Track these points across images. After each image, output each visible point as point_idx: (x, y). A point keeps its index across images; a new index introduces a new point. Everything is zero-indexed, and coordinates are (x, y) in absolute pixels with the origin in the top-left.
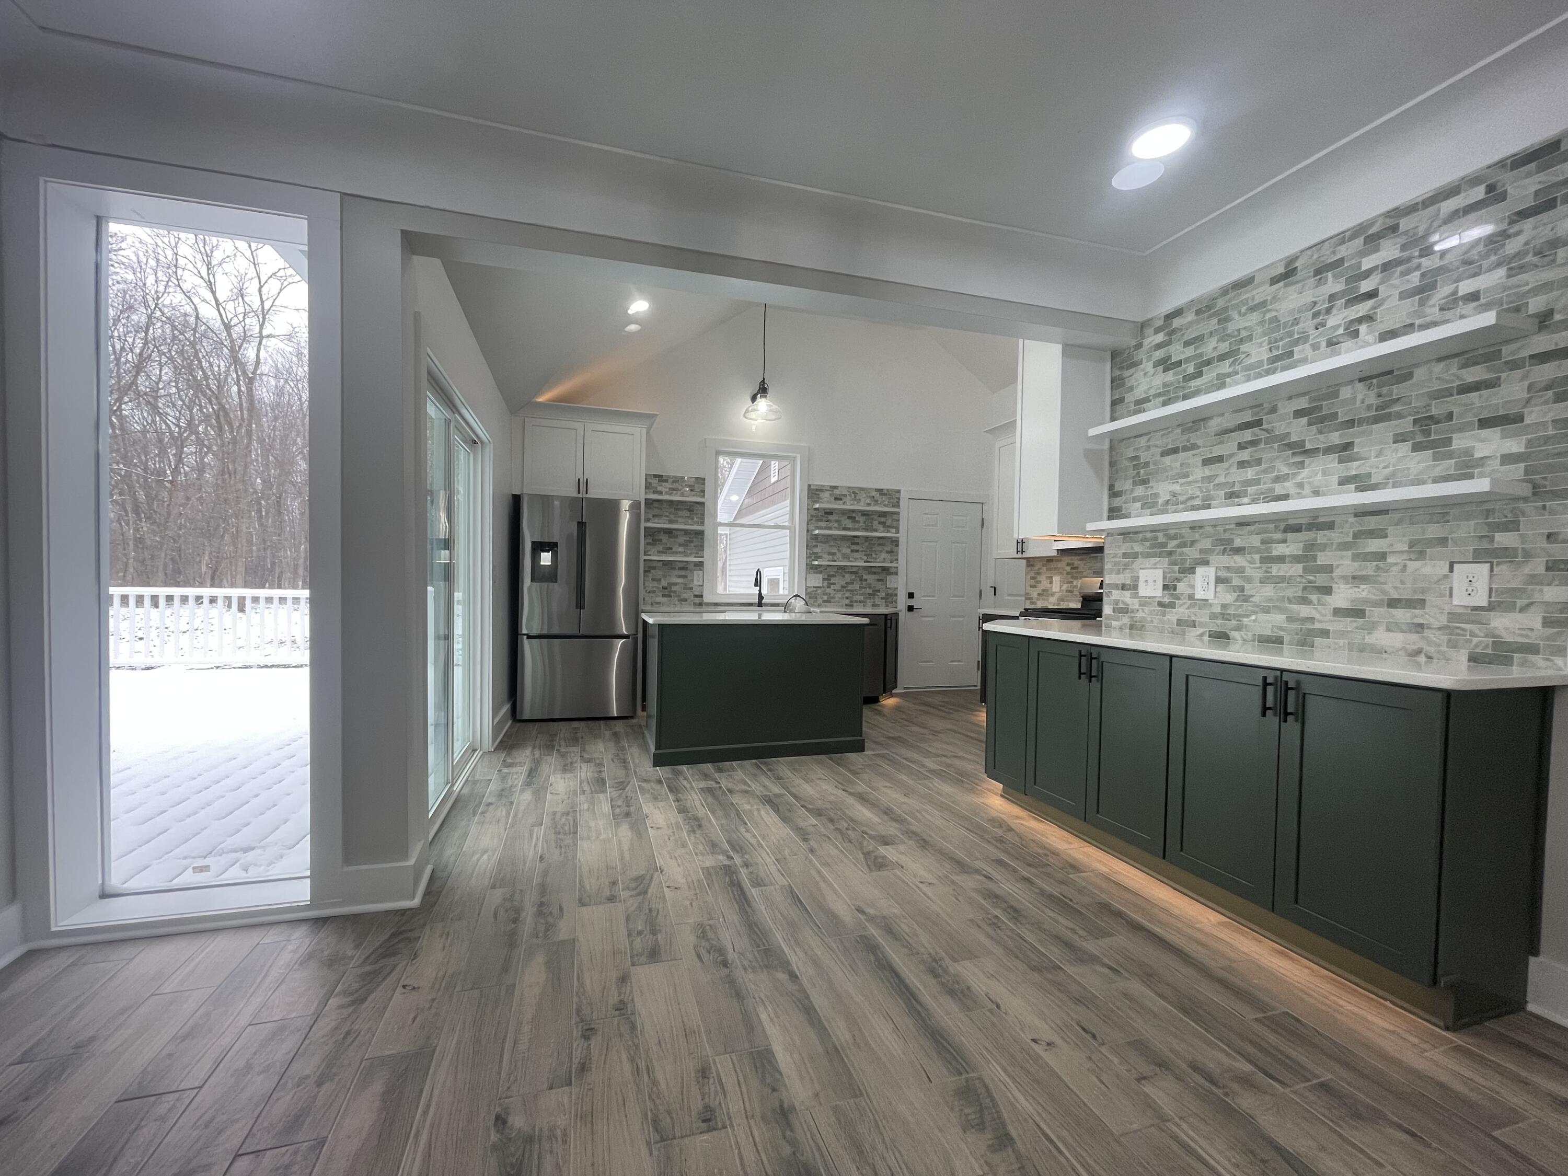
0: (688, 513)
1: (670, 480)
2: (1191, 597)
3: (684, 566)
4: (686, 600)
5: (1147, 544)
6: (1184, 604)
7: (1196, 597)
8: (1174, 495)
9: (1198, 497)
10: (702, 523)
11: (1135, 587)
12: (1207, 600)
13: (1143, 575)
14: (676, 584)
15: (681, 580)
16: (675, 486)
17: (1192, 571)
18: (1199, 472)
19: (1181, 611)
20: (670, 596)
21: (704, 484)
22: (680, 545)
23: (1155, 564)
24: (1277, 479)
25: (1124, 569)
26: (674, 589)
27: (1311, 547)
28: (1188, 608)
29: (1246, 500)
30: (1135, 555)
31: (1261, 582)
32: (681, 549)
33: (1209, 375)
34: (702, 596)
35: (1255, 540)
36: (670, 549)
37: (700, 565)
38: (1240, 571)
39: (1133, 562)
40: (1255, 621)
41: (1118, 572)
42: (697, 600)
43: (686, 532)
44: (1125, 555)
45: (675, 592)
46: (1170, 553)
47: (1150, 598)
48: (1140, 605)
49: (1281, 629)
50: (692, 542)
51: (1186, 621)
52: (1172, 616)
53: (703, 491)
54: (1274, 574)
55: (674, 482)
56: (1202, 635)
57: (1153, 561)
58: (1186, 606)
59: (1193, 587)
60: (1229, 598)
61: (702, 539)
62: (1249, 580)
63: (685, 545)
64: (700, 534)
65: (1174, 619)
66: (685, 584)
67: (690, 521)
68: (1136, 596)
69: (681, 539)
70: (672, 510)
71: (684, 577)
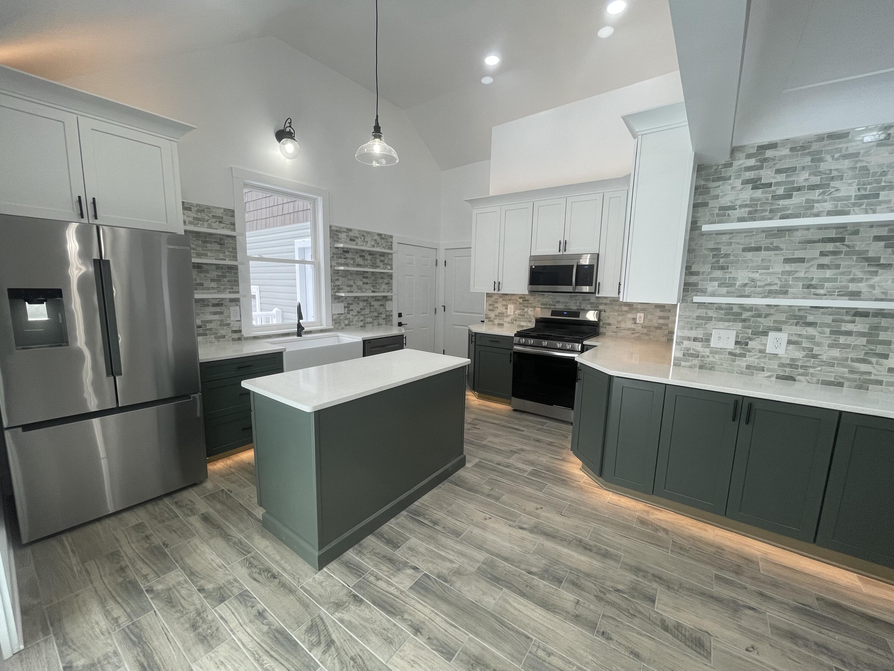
0: (218, 247)
1: (194, 209)
2: (762, 351)
3: (219, 304)
4: (224, 337)
5: (723, 312)
6: (755, 355)
7: (767, 352)
8: (753, 280)
9: (776, 284)
10: (235, 258)
11: (708, 341)
12: (777, 355)
13: (715, 334)
14: (211, 322)
15: (217, 317)
16: (199, 215)
17: (765, 333)
18: (779, 267)
19: (751, 359)
20: (206, 335)
21: (233, 216)
22: (212, 280)
23: (729, 326)
24: (853, 280)
25: (696, 328)
26: (209, 326)
27: (876, 328)
28: (758, 358)
29: (822, 291)
30: (710, 319)
31: (829, 347)
32: (214, 285)
33: (798, 199)
34: (240, 331)
35: (828, 319)
36: (202, 284)
37: (236, 301)
38: (811, 338)
39: (706, 324)
40: (821, 371)
41: (691, 329)
42: (236, 336)
43: (218, 267)
44: (698, 318)
45: (211, 329)
46: (744, 320)
47: (720, 349)
48: (711, 353)
49: (843, 378)
50: (225, 277)
51: (755, 367)
52: (742, 363)
53: (234, 224)
54: (840, 342)
55: (198, 211)
56: (770, 377)
57: (727, 324)
58: (756, 357)
59: (765, 345)
60: (799, 354)
61: (237, 273)
62: (818, 344)
63: (217, 280)
64: (233, 269)
65: (744, 365)
66: (222, 321)
67: (221, 256)
68: (708, 346)
69: (214, 274)
70: (200, 242)
71: (221, 313)
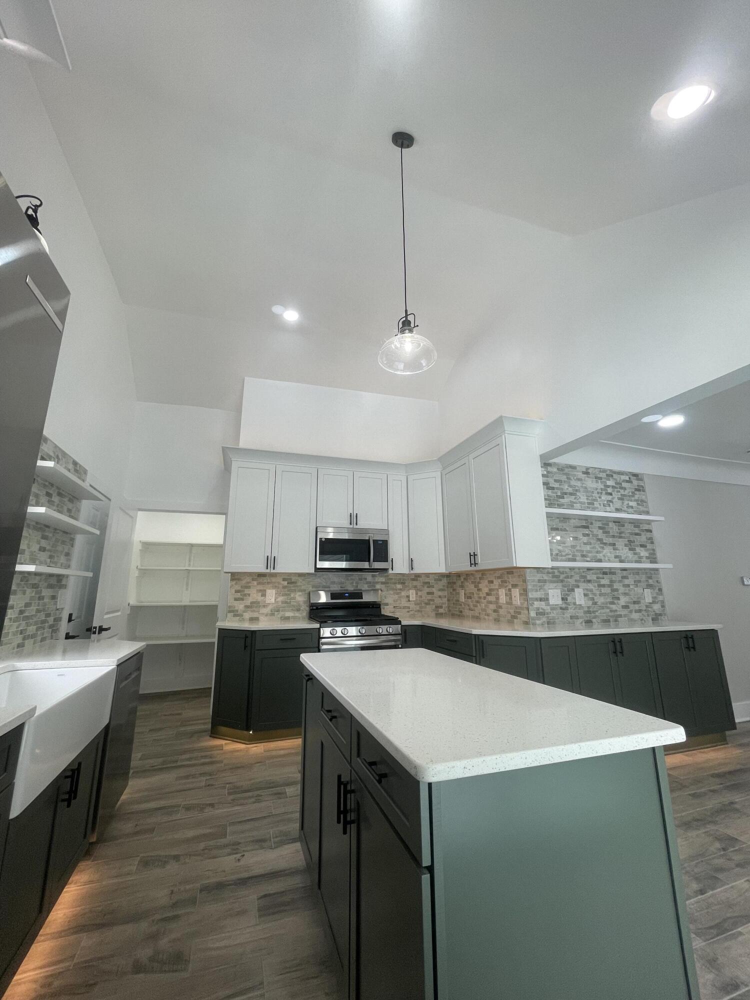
2: (575, 604)
5: (551, 575)
6: (572, 607)
7: (577, 604)
8: (560, 551)
9: (570, 554)
11: (547, 599)
12: (581, 605)
13: (551, 592)
17: (573, 590)
19: (571, 611)
23: (556, 587)
24: (597, 552)
25: (540, 589)
27: (611, 581)
28: (574, 610)
29: (588, 559)
30: (545, 581)
31: (600, 596)
33: (566, 500)
35: (594, 577)
38: (591, 590)
39: (544, 585)
40: (600, 613)
41: (537, 591)
44: (539, 581)
46: (562, 581)
47: (556, 605)
48: (551, 610)
49: (609, 616)
51: (574, 616)
52: (568, 614)
54: (603, 592)
56: (582, 623)
57: (555, 585)
58: (573, 608)
59: (575, 599)
60: (590, 603)
62: (595, 594)
65: (569, 616)
68: (548, 605)
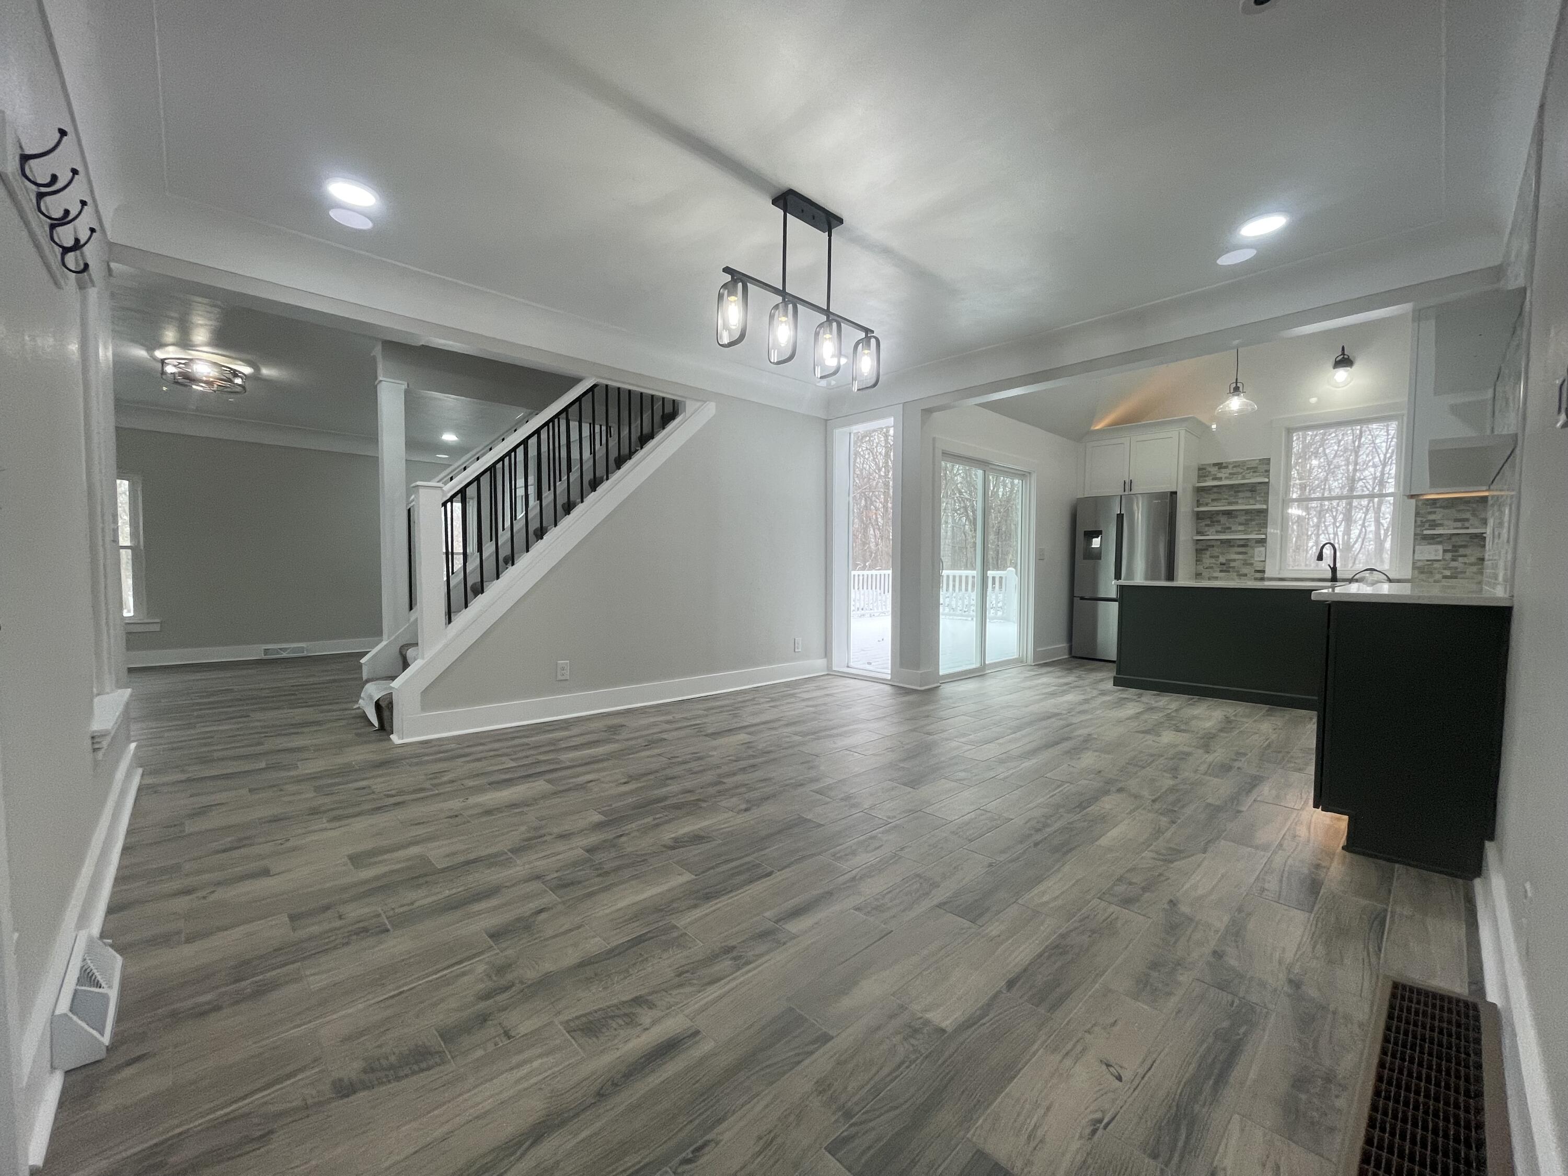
0: (1249, 494)
1: (1230, 466)
3: (1245, 544)
4: (1246, 575)
10: (1266, 502)
14: (1234, 560)
15: (1241, 557)
16: (1235, 470)
20: (1229, 572)
21: (1269, 464)
22: (1240, 524)
26: (1232, 564)
32: (1241, 528)
34: (1263, 572)
36: (1230, 528)
37: (1262, 542)
42: (1259, 575)
43: (1247, 512)
45: (1234, 567)
50: (1252, 520)
53: (1268, 471)
55: (1235, 467)
61: (1266, 516)
63: (1246, 524)
64: (1263, 513)
66: (1245, 560)
67: (1252, 501)
69: (1242, 519)
70: (1233, 493)
71: (1245, 553)
